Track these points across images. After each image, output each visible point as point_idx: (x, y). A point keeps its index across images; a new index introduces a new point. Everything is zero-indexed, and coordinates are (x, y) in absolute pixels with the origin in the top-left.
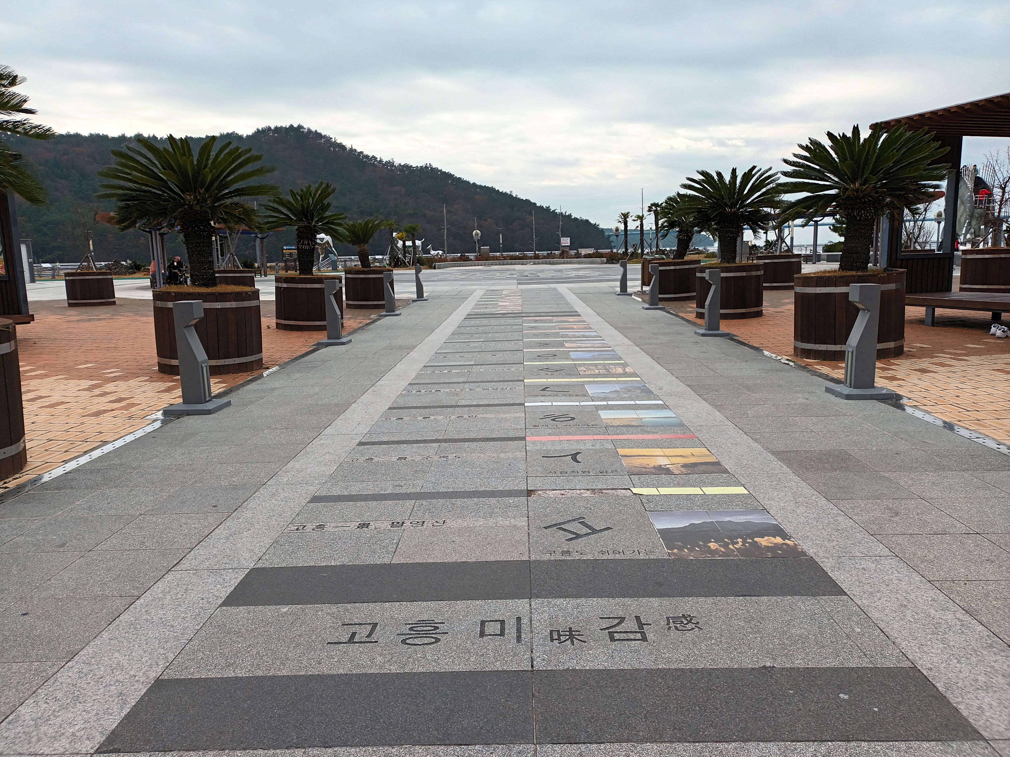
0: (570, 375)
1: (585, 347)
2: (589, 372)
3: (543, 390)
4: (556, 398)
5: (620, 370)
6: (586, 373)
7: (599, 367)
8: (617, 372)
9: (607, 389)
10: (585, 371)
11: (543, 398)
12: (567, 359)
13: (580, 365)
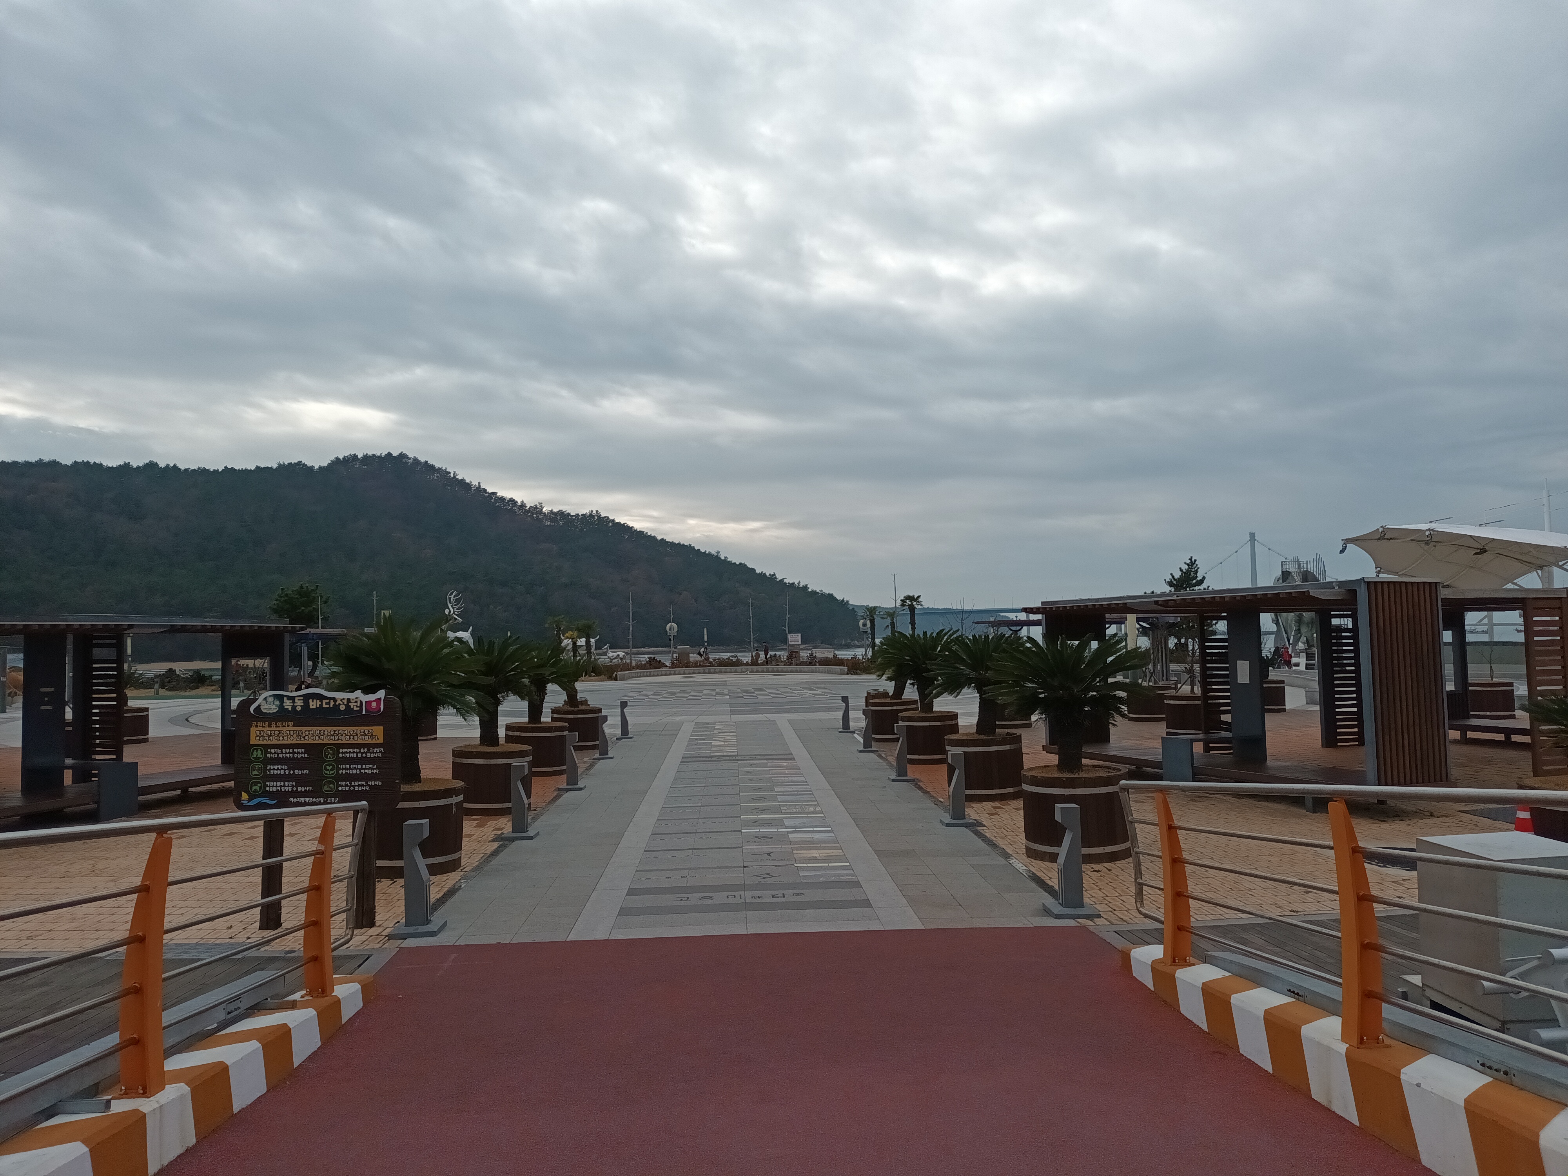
0: (775, 813)
1: (791, 791)
2: (789, 811)
3: (755, 822)
4: (762, 827)
5: (812, 809)
6: (787, 811)
7: (797, 807)
8: (810, 811)
9: (797, 822)
10: (786, 810)
11: (754, 827)
12: (774, 801)
13: (784, 806)
